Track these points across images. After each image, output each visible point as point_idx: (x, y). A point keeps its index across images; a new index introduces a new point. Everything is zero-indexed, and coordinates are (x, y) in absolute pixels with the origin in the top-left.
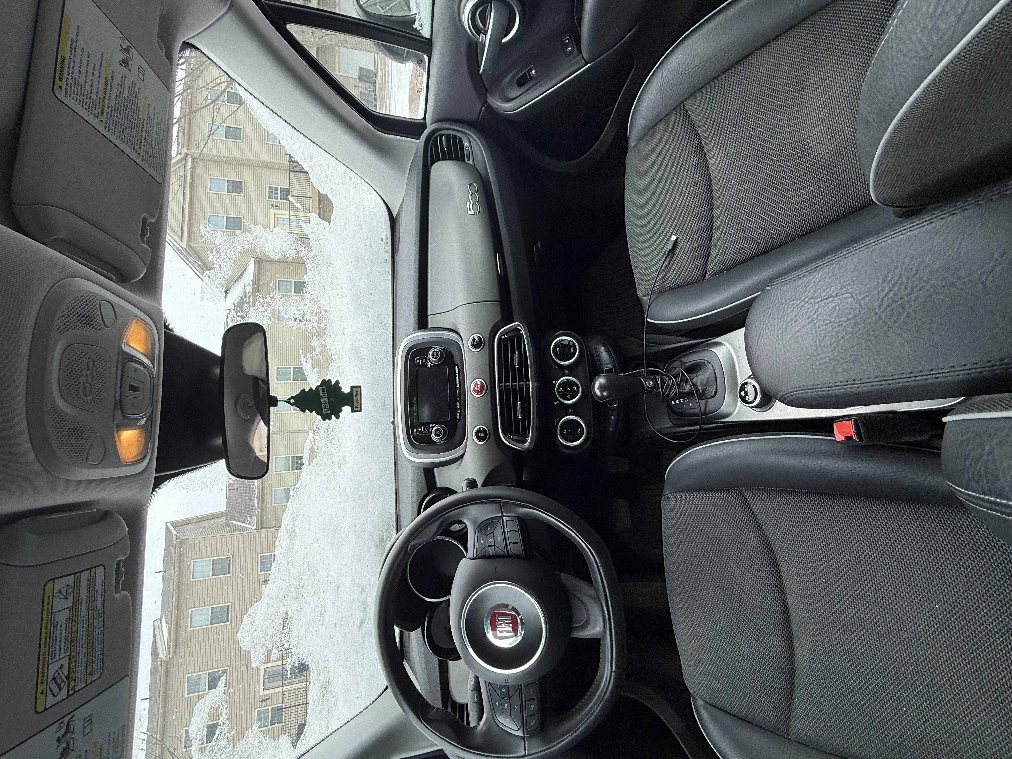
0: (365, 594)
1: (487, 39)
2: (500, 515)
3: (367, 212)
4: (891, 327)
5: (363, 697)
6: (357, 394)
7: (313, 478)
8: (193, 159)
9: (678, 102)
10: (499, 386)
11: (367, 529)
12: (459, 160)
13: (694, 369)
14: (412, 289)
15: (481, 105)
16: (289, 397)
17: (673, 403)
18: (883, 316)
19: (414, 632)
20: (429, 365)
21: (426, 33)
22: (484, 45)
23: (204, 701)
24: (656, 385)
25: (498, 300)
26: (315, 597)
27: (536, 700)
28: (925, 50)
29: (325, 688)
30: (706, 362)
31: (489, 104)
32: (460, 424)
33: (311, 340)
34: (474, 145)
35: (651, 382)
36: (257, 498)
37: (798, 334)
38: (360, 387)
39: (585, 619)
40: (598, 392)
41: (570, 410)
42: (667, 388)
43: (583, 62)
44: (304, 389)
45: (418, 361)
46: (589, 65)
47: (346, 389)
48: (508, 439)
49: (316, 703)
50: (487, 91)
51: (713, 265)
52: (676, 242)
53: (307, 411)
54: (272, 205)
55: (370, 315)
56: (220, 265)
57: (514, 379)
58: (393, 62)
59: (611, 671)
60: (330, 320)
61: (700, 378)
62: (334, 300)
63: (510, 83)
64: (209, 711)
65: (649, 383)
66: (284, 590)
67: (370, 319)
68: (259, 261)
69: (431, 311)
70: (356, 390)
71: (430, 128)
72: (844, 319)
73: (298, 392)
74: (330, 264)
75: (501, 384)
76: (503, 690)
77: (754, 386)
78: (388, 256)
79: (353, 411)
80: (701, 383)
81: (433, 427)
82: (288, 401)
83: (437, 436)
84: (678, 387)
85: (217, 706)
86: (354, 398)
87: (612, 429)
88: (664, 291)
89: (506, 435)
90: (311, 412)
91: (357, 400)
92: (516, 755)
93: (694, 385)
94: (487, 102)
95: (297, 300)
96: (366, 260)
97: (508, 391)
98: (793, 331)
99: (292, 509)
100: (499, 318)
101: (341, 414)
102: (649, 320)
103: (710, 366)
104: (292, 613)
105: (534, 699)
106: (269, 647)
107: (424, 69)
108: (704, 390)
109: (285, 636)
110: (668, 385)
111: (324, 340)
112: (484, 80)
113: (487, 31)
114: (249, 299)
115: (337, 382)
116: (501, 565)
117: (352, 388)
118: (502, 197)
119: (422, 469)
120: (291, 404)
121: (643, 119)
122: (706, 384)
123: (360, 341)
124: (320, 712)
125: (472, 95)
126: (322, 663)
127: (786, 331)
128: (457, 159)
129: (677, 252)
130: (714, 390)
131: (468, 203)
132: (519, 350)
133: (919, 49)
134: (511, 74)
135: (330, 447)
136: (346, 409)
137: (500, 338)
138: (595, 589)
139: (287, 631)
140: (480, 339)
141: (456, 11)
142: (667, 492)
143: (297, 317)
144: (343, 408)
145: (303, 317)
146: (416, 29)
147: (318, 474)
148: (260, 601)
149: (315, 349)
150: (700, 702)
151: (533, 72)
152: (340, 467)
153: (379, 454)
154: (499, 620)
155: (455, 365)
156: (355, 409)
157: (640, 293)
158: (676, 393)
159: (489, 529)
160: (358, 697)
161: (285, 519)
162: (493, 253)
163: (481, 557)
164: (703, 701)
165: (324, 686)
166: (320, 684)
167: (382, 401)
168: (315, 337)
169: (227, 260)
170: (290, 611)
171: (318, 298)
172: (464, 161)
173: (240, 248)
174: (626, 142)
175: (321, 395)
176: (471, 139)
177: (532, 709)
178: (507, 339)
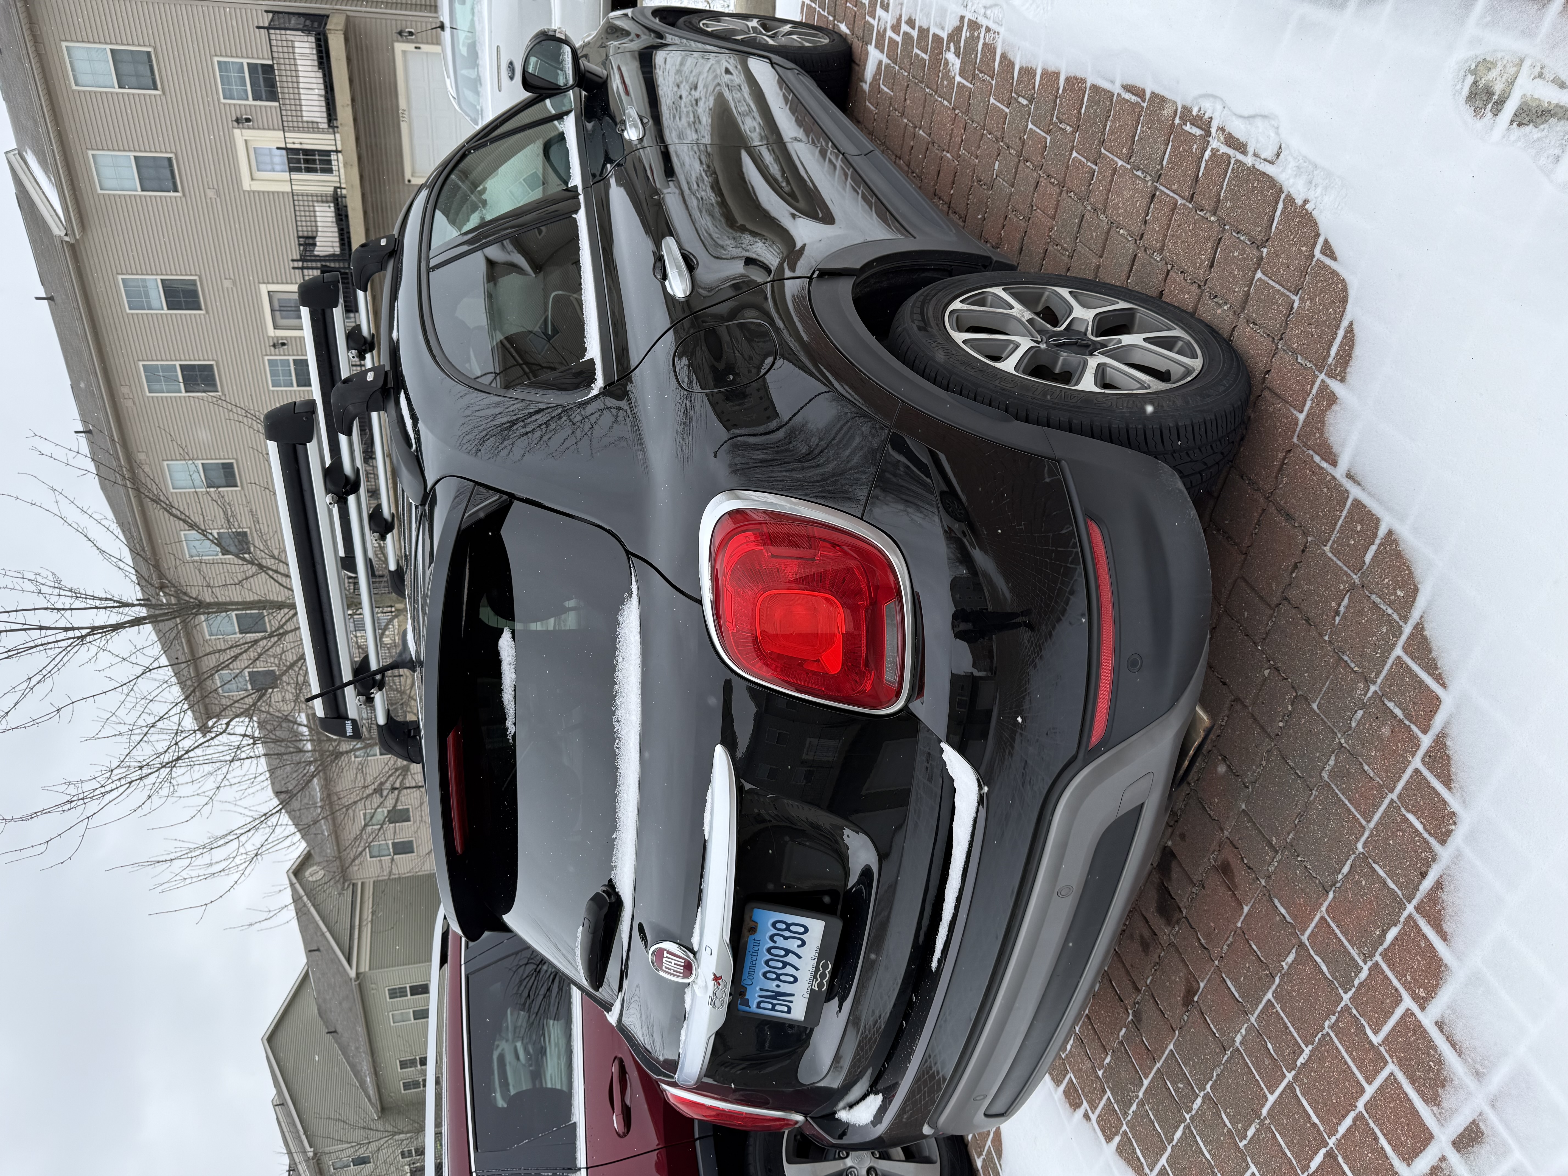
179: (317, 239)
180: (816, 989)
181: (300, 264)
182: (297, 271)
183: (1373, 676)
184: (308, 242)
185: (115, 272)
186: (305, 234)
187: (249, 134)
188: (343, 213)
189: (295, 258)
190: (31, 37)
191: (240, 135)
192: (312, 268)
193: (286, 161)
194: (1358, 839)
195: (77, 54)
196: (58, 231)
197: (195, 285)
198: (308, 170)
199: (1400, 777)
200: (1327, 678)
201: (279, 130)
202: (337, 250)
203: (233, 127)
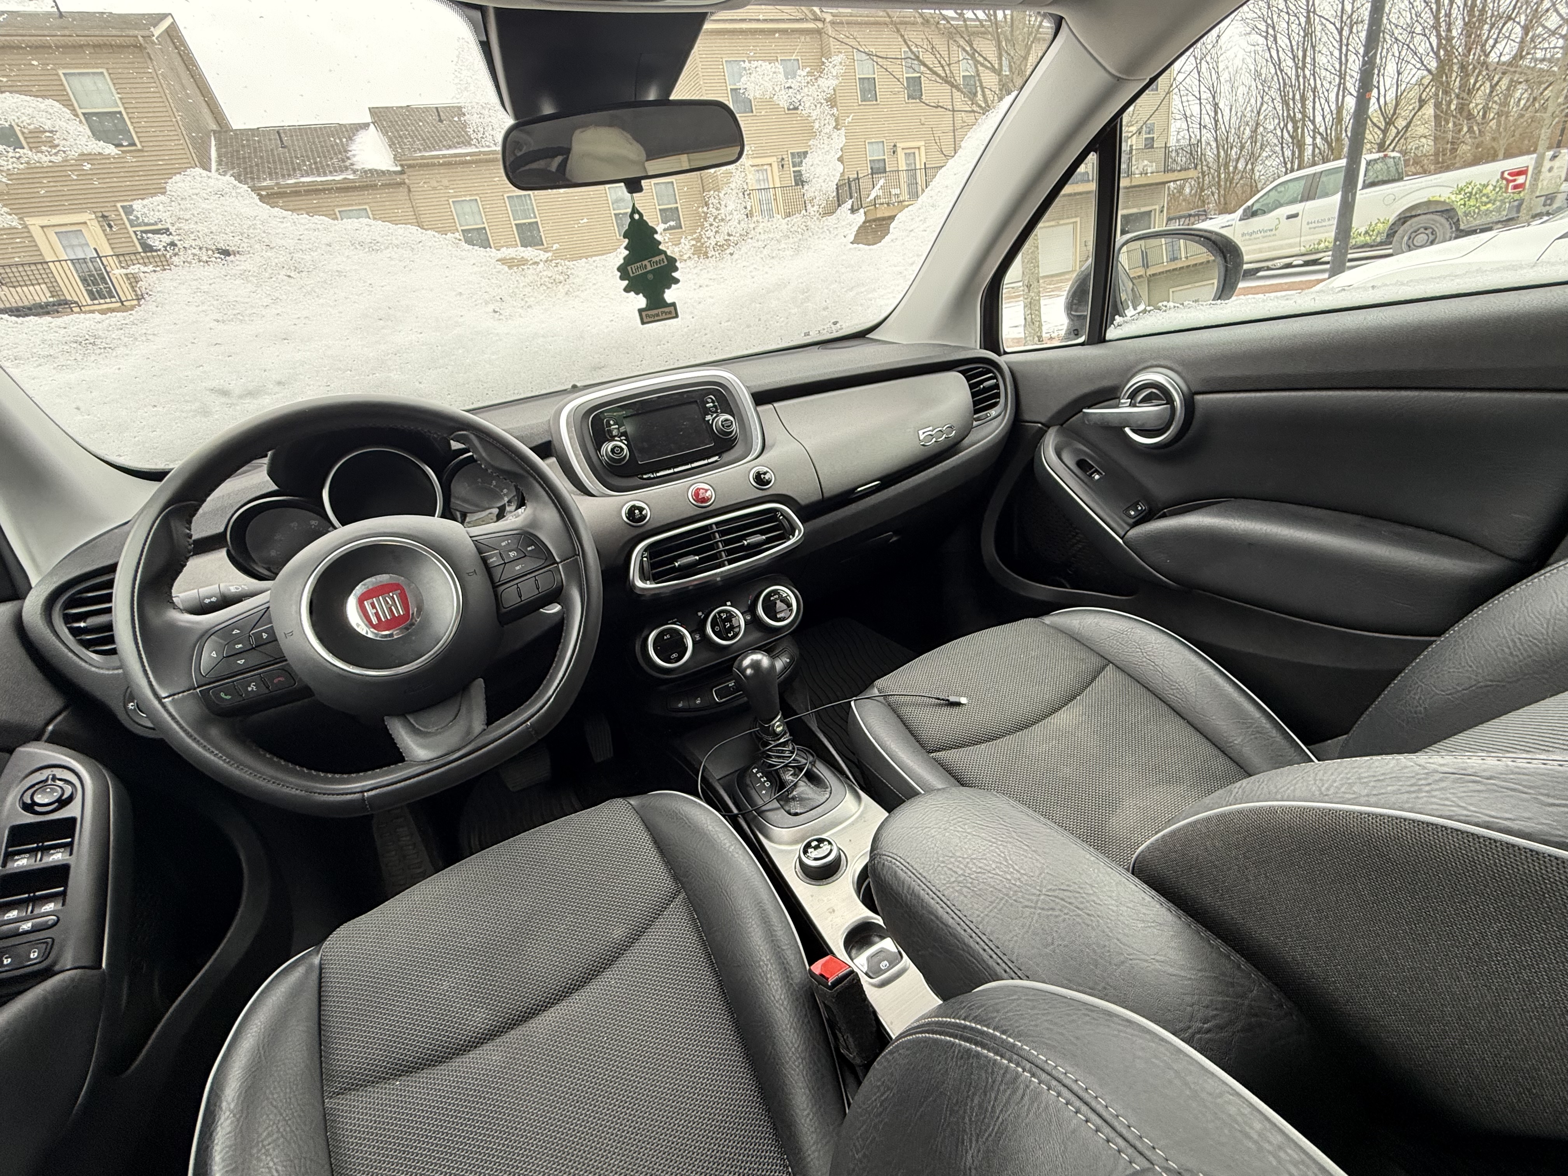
0: (277, 389)
1: (1125, 409)
2: (558, 560)
3: (870, 296)
4: (1035, 908)
5: (79, 417)
6: (666, 313)
7: (476, 269)
8: (819, 32)
9: (1109, 657)
10: (711, 525)
11: (392, 375)
12: (974, 406)
13: (812, 778)
14: (801, 375)
15: (1043, 421)
16: (642, 211)
17: (754, 771)
18: (1042, 897)
19: (269, 478)
20: (708, 417)
21: (1112, 333)
22: (1117, 407)
23: (67, 116)
24: (777, 736)
25: (826, 495)
26: (267, 301)
27: (267, 691)
28: (1328, 789)
29: (94, 344)
30: (829, 790)
31: (1046, 431)
32: (636, 481)
33: (690, 238)
34: (995, 423)
35: (781, 728)
36: (277, 184)
37: (969, 837)
38: (677, 316)
39: (429, 730)
40: (747, 662)
41: (697, 637)
42: (778, 751)
43: (1122, 533)
44: (656, 232)
45: (709, 400)
46: (1121, 541)
47: (669, 295)
48: (640, 555)
49: (63, 331)
50: (1062, 425)
51: (948, 756)
52: (958, 704)
53: (627, 241)
54: (783, 159)
55: (729, 323)
56: (791, 88)
57: (726, 543)
58: (1065, 297)
59: (362, 792)
60: (719, 263)
61: (804, 789)
62: (748, 264)
63: (1077, 451)
64: (46, 128)
65: (778, 726)
66: (281, 242)
67: (724, 324)
69: (780, 407)
70: (671, 311)
71: (1001, 360)
72: (1016, 867)
73: (650, 224)
74: (797, 251)
75: (714, 526)
76: (265, 636)
77: (831, 850)
78: (814, 337)
79: (640, 311)
80: (802, 792)
81: (621, 441)
82: (634, 210)
83: (612, 450)
84: (786, 766)
85: (56, 142)
86: (660, 310)
87: (680, 705)
88: (894, 711)
89: (645, 550)
90: (626, 248)
91: (658, 315)
92: (154, 683)
93: (795, 785)
94: (1049, 428)
95: (746, 208)
96: (805, 305)
97: (709, 537)
98: (969, 831)
99: (423, 239)
100: (803, 502)
101: (632, 293)
102: (852, 703)
103: (827, 796)
104: (238, 263)
105: (268, 688)
106: (172, 229)
107: (1068, 339)
108: (794, 799)
109: (194, 255)
110: (783, 751)
111: (690, 258)
112: (1074, 418)
113: (1135, 406)
115: (677, 281)
116: (478, 581)
117: (673, 305)
118: (945, 473)
119: (550, 439)
120: (631, 216)
121: (1080, 624)
122: (801, 800)
123: (692, 313)
124: (44, 341)
125: (1054, 406)
126: (144, 331)
127: (964, 825)
128: (975, 403)
129: (947, 711)
130: (798, 811)
131: (931, 428)
132: (768, 541)
133: (1326, 785)
134: (1088, 450)
135: (526, 290)
136: (641, 301)
137: (775, 510)
138: (485, 730)
139: (205, 258)
140: (768, 482)
141: (1149, 364)
142: (632, 802)
143: (722, 211)
144: (641, 295)
145: (723, 220)
146: (1114, 320)
147: (483, 277)
148: (260, 204)
149: (676, 245)
150: (316, 961)
151: (1097, 477)
152: (495, 312)
153: (519, 373)
154: (393, 597)
155: (720, 454)
156: (644, 314)
157: (879, 683)
158: (776, 766)
159: (529, 549)
160: (78, 409)
161: (405, 229)
162: (879, 476)
163: (480, 548)
164: (321, 964)
165: (98, 342)
166: (100, 333)
167: (602, 364)
168: (694, 242)
169: (799, 97)
170: (242, 258)
171: (750, 240)
172: (975, 414)
173: (814, 114)
174: (1047, 612)
175: (654, 259)
176: (1000, 418)
177: (250, 689)
178: (777, 519)
187: (94, 226)
191: (89, 217)
193: (83, 257)
195: (101, 80)
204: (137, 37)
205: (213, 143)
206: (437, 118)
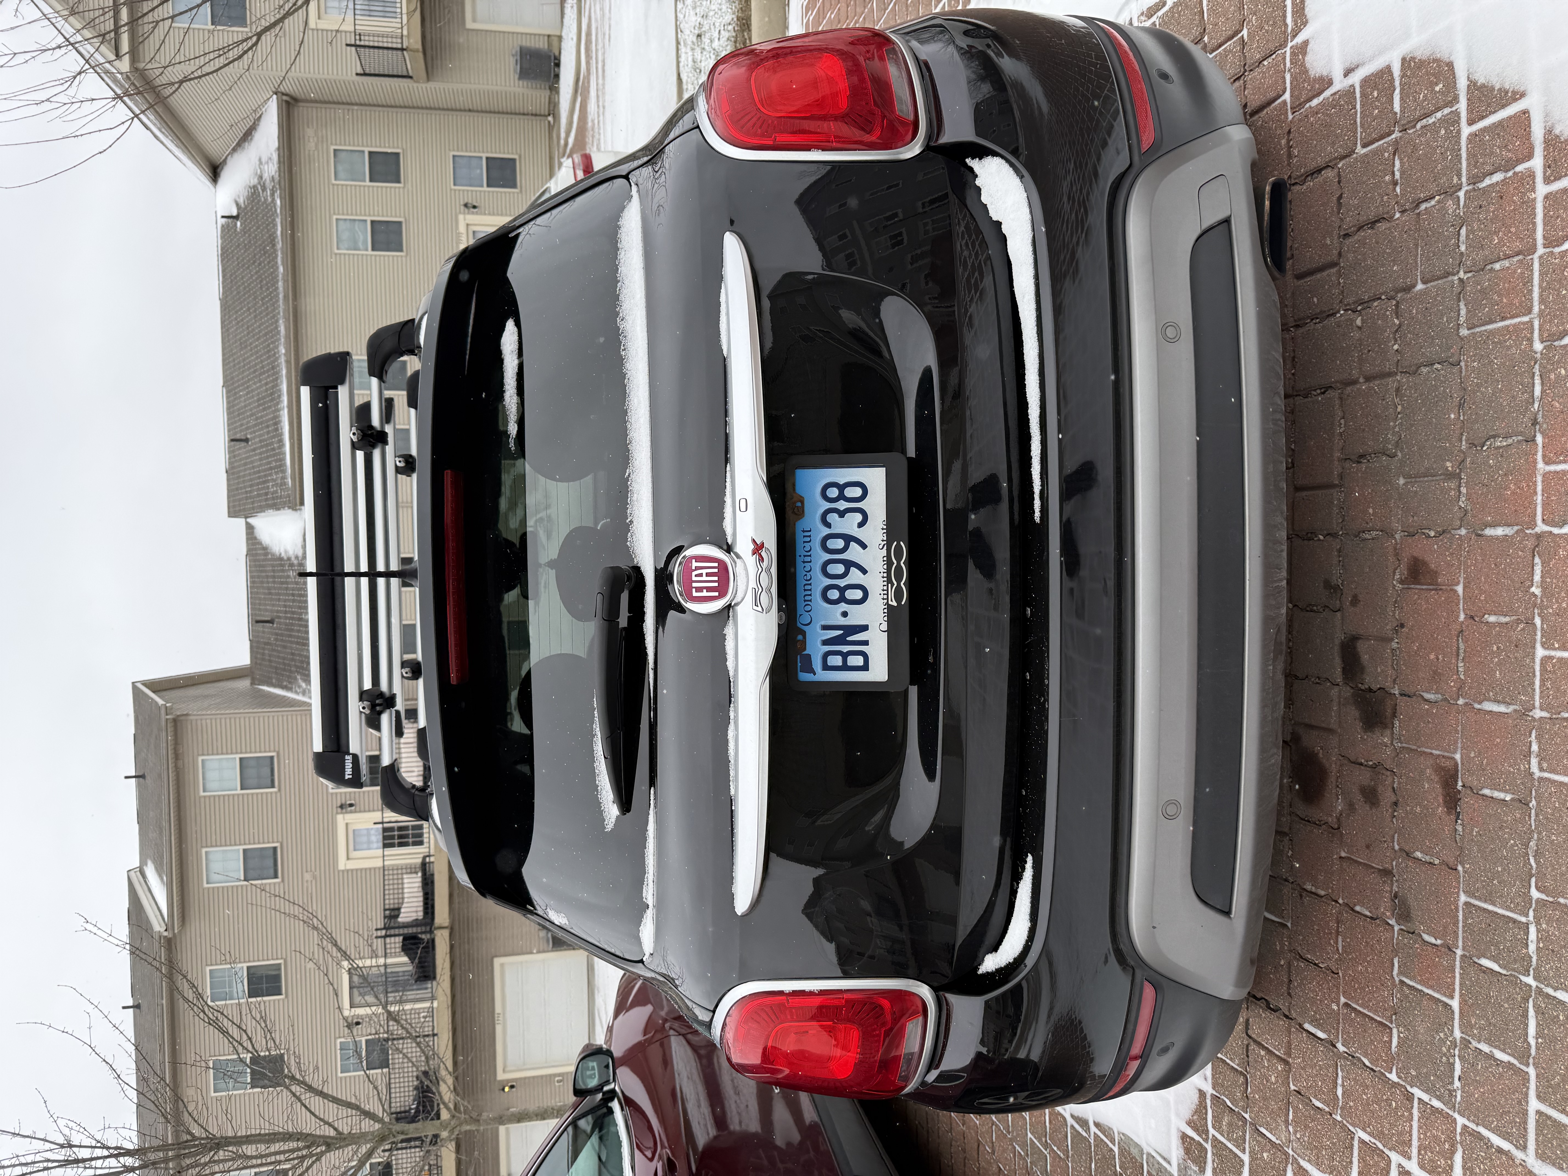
68: (287, 102)
114: (273, 195)
179: (402, 910)
180: (894, 604)
181: (383, 932)
182: (379, 940)
183: (1455, 180)
184: (393, 914)
185: (204, 963)
186: (392, 906)
187: (350, 817)
188: (430, 881)
189: (379, 927)
190: (173, 756)
191: (341, 819)
192: (395, 935)
193: (381, 837)
194: (1530, 341)
195: (208, 765)
196: (158, 927)
197: (280, 969)
198: (401, 845)
199: (1534, 224)
200: (1417, 245)
201: (378, 810)
202: (420, 915)
203: (337, 813)
204: (167, 719)
205: (265, 688)
206: (243, 444)
